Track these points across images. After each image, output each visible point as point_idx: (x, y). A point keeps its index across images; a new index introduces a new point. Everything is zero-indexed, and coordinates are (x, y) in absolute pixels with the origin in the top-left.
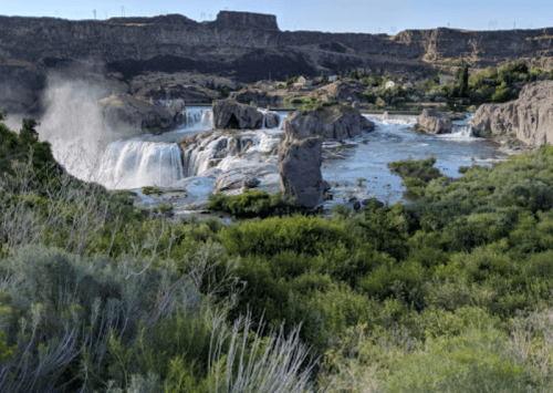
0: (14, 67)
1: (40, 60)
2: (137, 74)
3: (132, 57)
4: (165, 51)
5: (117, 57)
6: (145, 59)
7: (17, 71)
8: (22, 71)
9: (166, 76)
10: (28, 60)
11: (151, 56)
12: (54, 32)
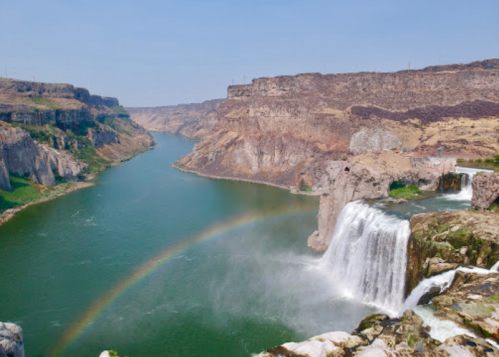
0: (327, 115)
1: (349, 109)
2: (435, 120)
3: (437, 104)
4: (475, 97)
5: (420, 103)
6: (450, 105)
7: (328, 117)
8: (332, 118)
9: (469, 122)
10: (339, 109)
11: (458, 103)
12: (366, 84)
